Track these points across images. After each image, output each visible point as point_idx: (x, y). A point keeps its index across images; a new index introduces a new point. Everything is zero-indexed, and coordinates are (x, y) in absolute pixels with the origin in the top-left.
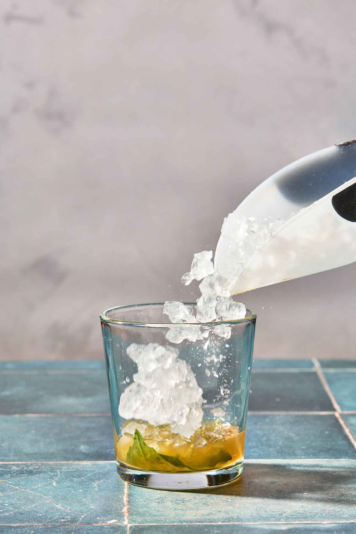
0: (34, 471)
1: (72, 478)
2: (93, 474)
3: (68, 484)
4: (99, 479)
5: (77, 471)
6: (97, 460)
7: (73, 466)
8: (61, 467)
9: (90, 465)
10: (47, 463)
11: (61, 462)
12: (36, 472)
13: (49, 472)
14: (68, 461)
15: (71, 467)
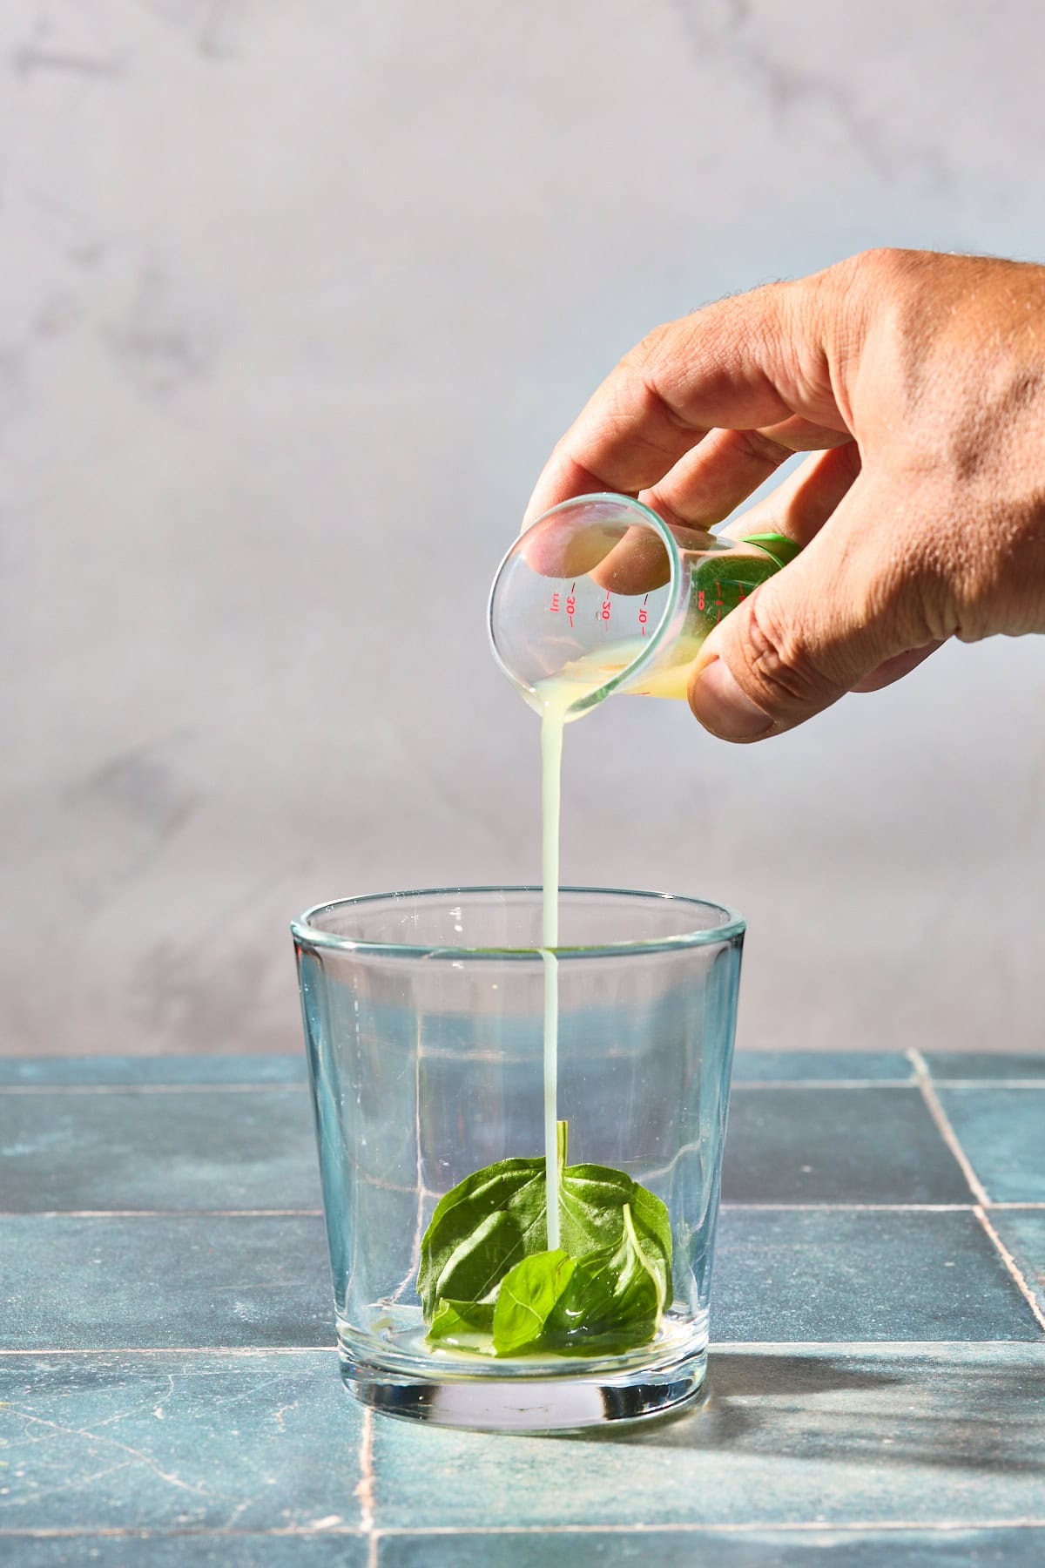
0: (100, 1376)
1: (211, 1396)
2: (272, 1384)
3: (197, 1412)
4: (289, 1399)
5: (219, 1376)
7: (213, 1362)
8: (178, 1364)
9: (263, 1358)
10: (139, 1353)
11: (178, 1351)
12: (104, 1379)
13: (145, 1378)
14: (198, 1347)
15: (207, 1364)
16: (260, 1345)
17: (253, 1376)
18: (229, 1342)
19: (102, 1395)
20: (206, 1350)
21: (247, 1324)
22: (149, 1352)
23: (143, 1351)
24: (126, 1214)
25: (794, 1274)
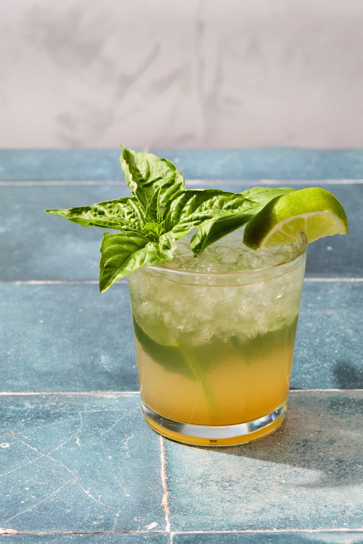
0: (51, 412)
1: (98, 428)
2: (122, 420)
3: (93, 442)
4: (129, 432)
5: (100, 414)
6: (123, 390)
7: (96, 402)
8: (82, 404)
9: (116, 399)
10: (66, 395)
11: (82, 394)
12: (54, 414)
13: (70, 414)
14: (89, 391)
15: (94, 404)
16: (114, 390)
17: (113, 413)
18: (100, 387)
19: (54, 427)
20: (92, 393)
21: (107, 373)
22: (70, 394)
23: (67, 393)
24: (50, 282)
25: (328, 334)
